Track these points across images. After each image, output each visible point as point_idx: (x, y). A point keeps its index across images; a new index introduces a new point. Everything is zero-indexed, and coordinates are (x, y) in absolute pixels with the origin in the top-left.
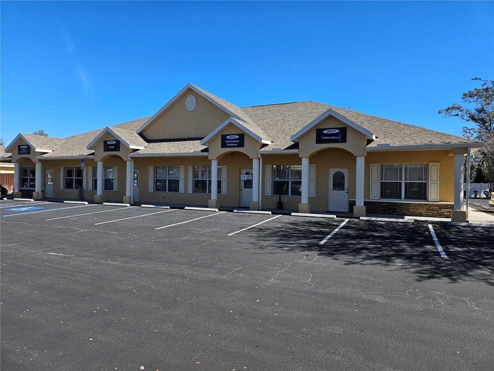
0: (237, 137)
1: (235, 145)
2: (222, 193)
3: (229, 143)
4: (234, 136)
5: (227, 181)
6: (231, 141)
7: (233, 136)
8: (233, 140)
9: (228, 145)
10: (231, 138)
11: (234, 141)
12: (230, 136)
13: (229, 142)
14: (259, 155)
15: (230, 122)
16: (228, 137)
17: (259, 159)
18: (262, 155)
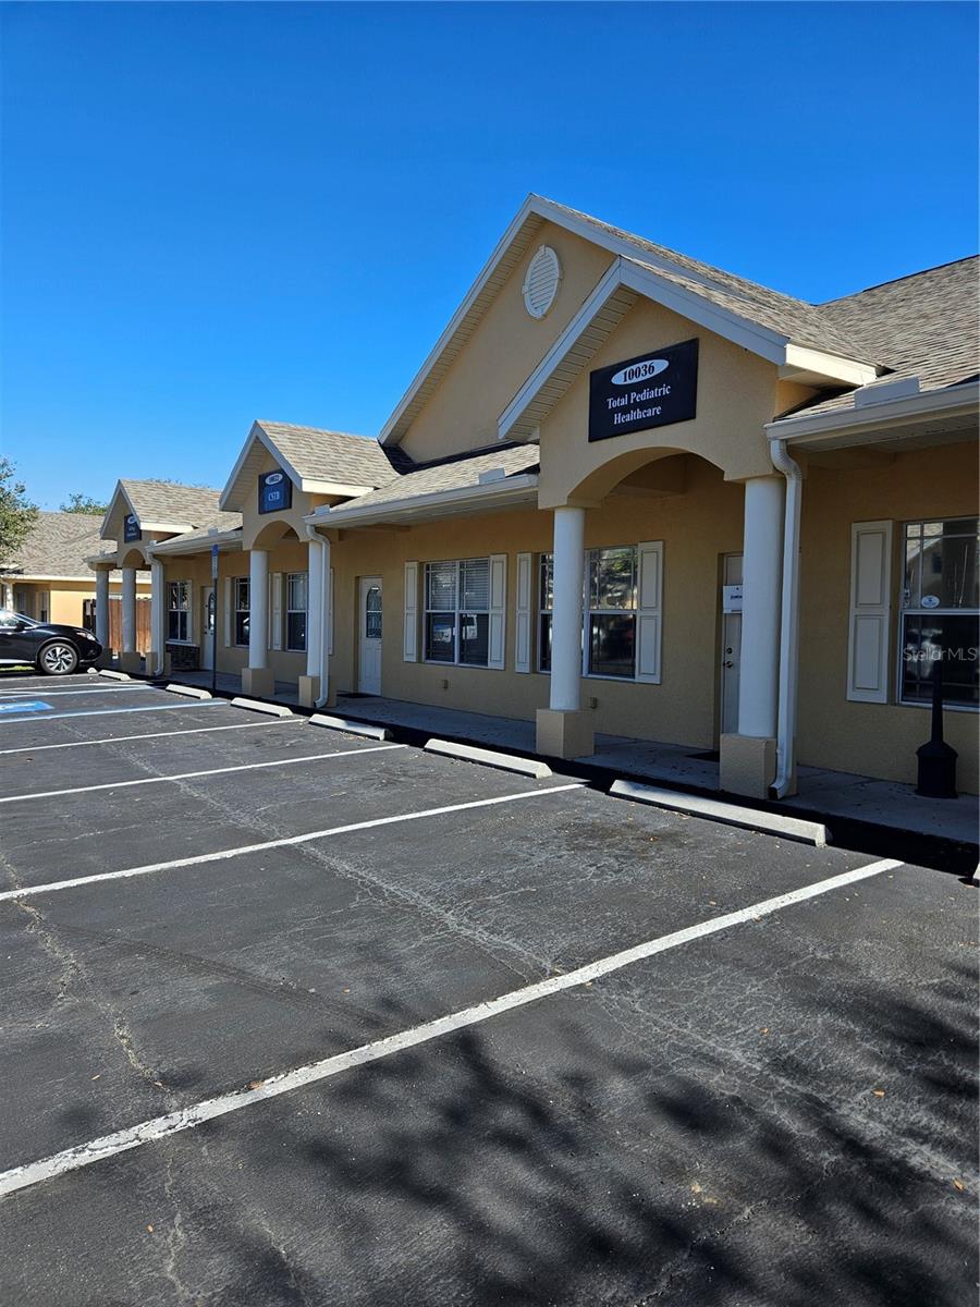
0: (661, 365)
1: (650, 413)
2: (638, 679)
3: (625, 410)
4: (648, 363)
5: (660, 619)
6: (633, 395)
7: (641, 365)
8: (638, 388)
9: (618, 419)
10: (635, 380)
11: (646, 395)
12: (628, 369)
13: (624, 402)
14: (776, 450)
15: (622, 287)
16: (618, 379)
17: (783, 481)
18: (792, 450)
